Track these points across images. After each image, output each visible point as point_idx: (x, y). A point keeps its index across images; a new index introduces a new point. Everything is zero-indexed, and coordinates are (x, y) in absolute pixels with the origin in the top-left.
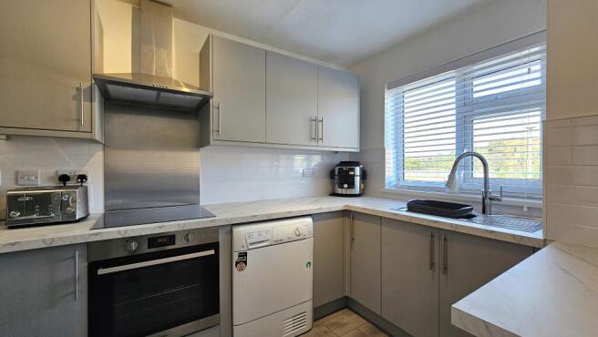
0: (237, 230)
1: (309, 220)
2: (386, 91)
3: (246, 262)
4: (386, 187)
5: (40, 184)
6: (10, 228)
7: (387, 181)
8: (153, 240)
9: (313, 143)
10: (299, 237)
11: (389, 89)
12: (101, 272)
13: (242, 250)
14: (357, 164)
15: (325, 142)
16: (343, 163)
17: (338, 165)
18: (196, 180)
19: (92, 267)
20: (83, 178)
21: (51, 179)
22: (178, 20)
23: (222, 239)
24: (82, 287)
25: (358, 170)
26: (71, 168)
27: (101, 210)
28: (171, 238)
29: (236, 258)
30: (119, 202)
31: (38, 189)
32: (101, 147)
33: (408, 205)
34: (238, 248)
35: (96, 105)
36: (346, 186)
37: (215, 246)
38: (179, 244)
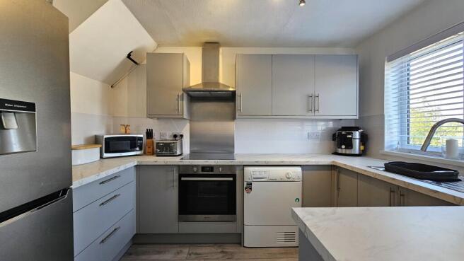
0: (246, 169)
1: (299, 169)
2: (386, 63)
3: (251, 189)
4: (386, 150)
5: (167, 138)
6: (157, 156)
7: (386, 145)
8: (204, 168)
9: (310, 113)
10: (289, 180)
11: (388, 62)
12: (183, 179)
13: (250, 181)
14: (357, 129)
15: (321, 112)
16: (344, 128)
17: (339, 130)
18: (232, 139)
19: (180, 176)
20: (182, 136)
21: (170, 136)
22: (224, 48)
23: (238, 173)
24: (176, 184)
25: (357, 134)
26: (178, 132)
27: (189, 152)
28: (211, 168)
29: (245, 185)
30: (195, 149)
31: (166, 140)
32: (188, 121)
33: (385, 164)
34: (247, 180)
35: (185, 102)
36: (343, 147)
37: (234, 176)
38: (215, 172)
